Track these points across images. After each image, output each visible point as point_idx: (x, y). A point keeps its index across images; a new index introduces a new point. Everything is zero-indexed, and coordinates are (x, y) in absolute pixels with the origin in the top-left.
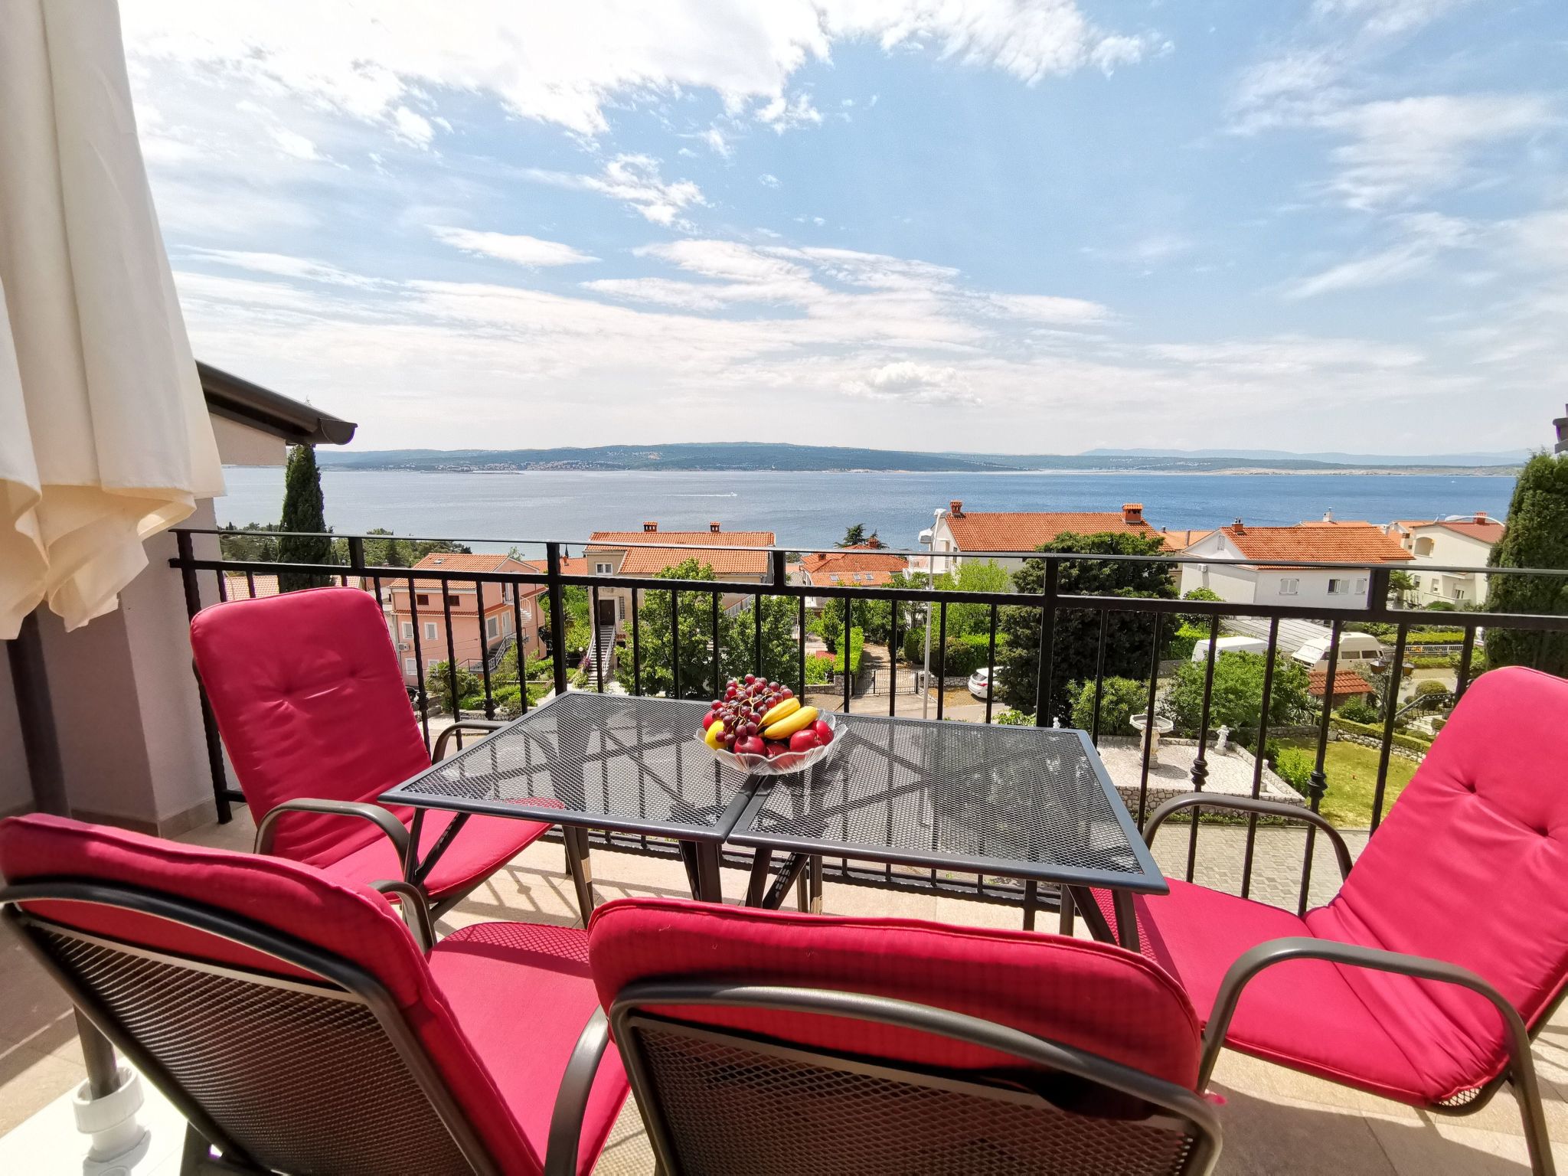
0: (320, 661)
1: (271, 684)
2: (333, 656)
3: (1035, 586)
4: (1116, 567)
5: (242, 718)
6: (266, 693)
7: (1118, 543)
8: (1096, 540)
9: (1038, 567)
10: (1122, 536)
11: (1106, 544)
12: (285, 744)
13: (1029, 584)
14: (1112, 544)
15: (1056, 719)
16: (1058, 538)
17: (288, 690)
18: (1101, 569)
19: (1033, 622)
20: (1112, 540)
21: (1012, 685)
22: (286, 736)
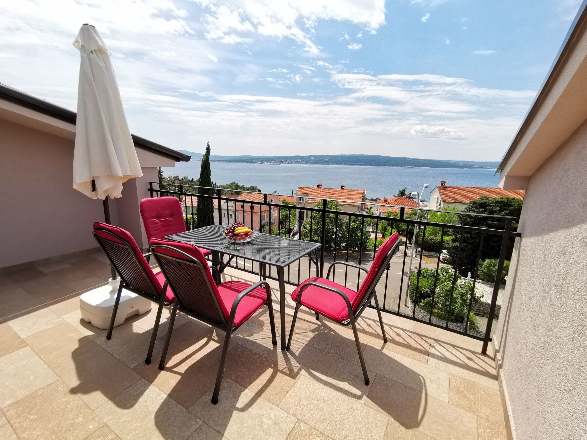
0: (165, 212)
1: (154, 216)
2: (168, 212)
3: (467, 218)
4: (508, 212)
5: (148, 222)
6: (153, 218)
7: (511, 202)
8: (499, 200)
9: (469, 210)
10: (514, 199)
11: (504, 202)
13: (464, 217)
14: (507, 202)
15: (469, 273)
16: (480, 198)
17: (158, 217)
18: (500, 212)
19: (464, 232)
20: (508, 200)
21: (453, 257)
22: (156, 227)
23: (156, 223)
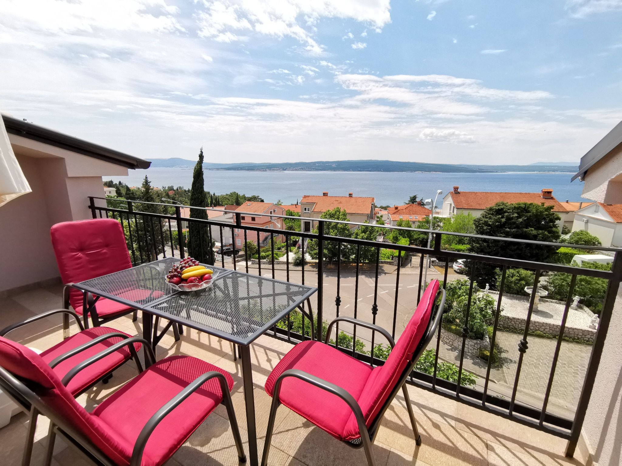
0: (94, 242)
1: (75, 248)
2: (99, 240)
3: (483, 225)
4: (526, 218)
6: (73, 250)
7: (528, 207)
8: (517, 206)
9: (486, 217)
10: (531, 204)
11: (522, 208)
12: (77, 266)
13: (480, 224)
14: (525, 208)
15: (487, 284)
16: (497, 204)
17: (81, 250)
18: (518, 219)
19: (481, 241)
20: (525, 206)
21: (469, 268)
22: (78, 264)
23: (79, 258)
